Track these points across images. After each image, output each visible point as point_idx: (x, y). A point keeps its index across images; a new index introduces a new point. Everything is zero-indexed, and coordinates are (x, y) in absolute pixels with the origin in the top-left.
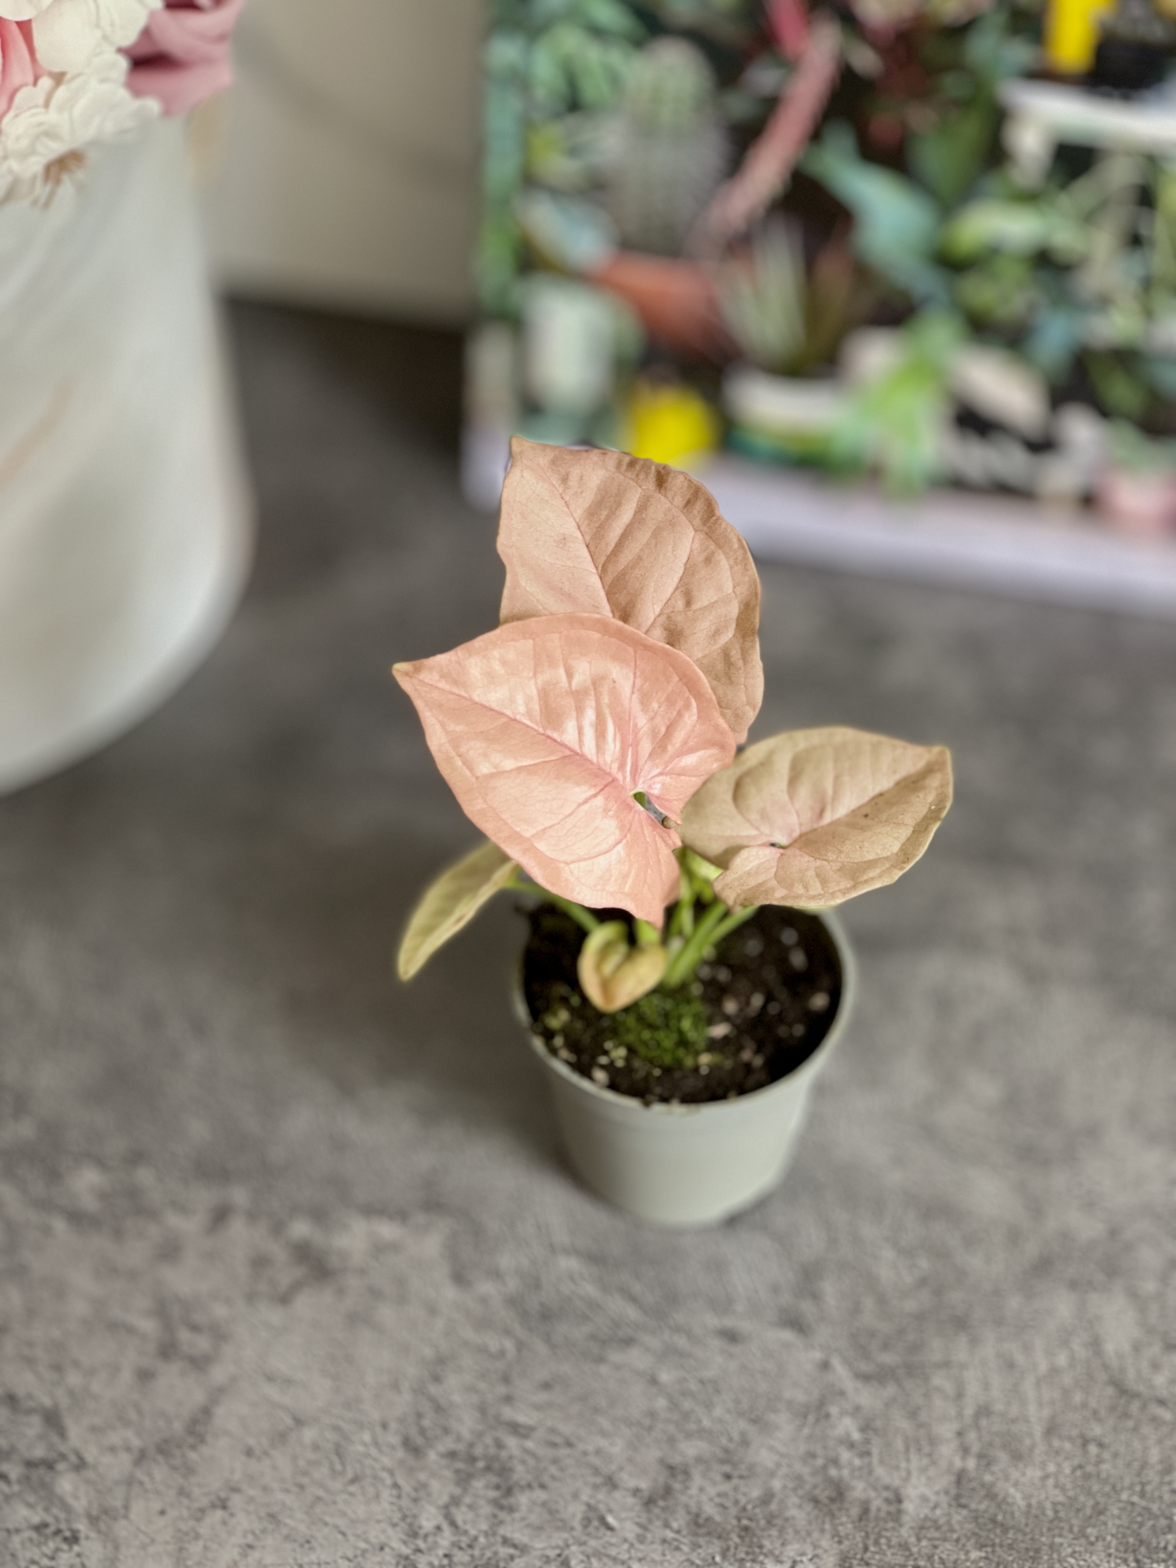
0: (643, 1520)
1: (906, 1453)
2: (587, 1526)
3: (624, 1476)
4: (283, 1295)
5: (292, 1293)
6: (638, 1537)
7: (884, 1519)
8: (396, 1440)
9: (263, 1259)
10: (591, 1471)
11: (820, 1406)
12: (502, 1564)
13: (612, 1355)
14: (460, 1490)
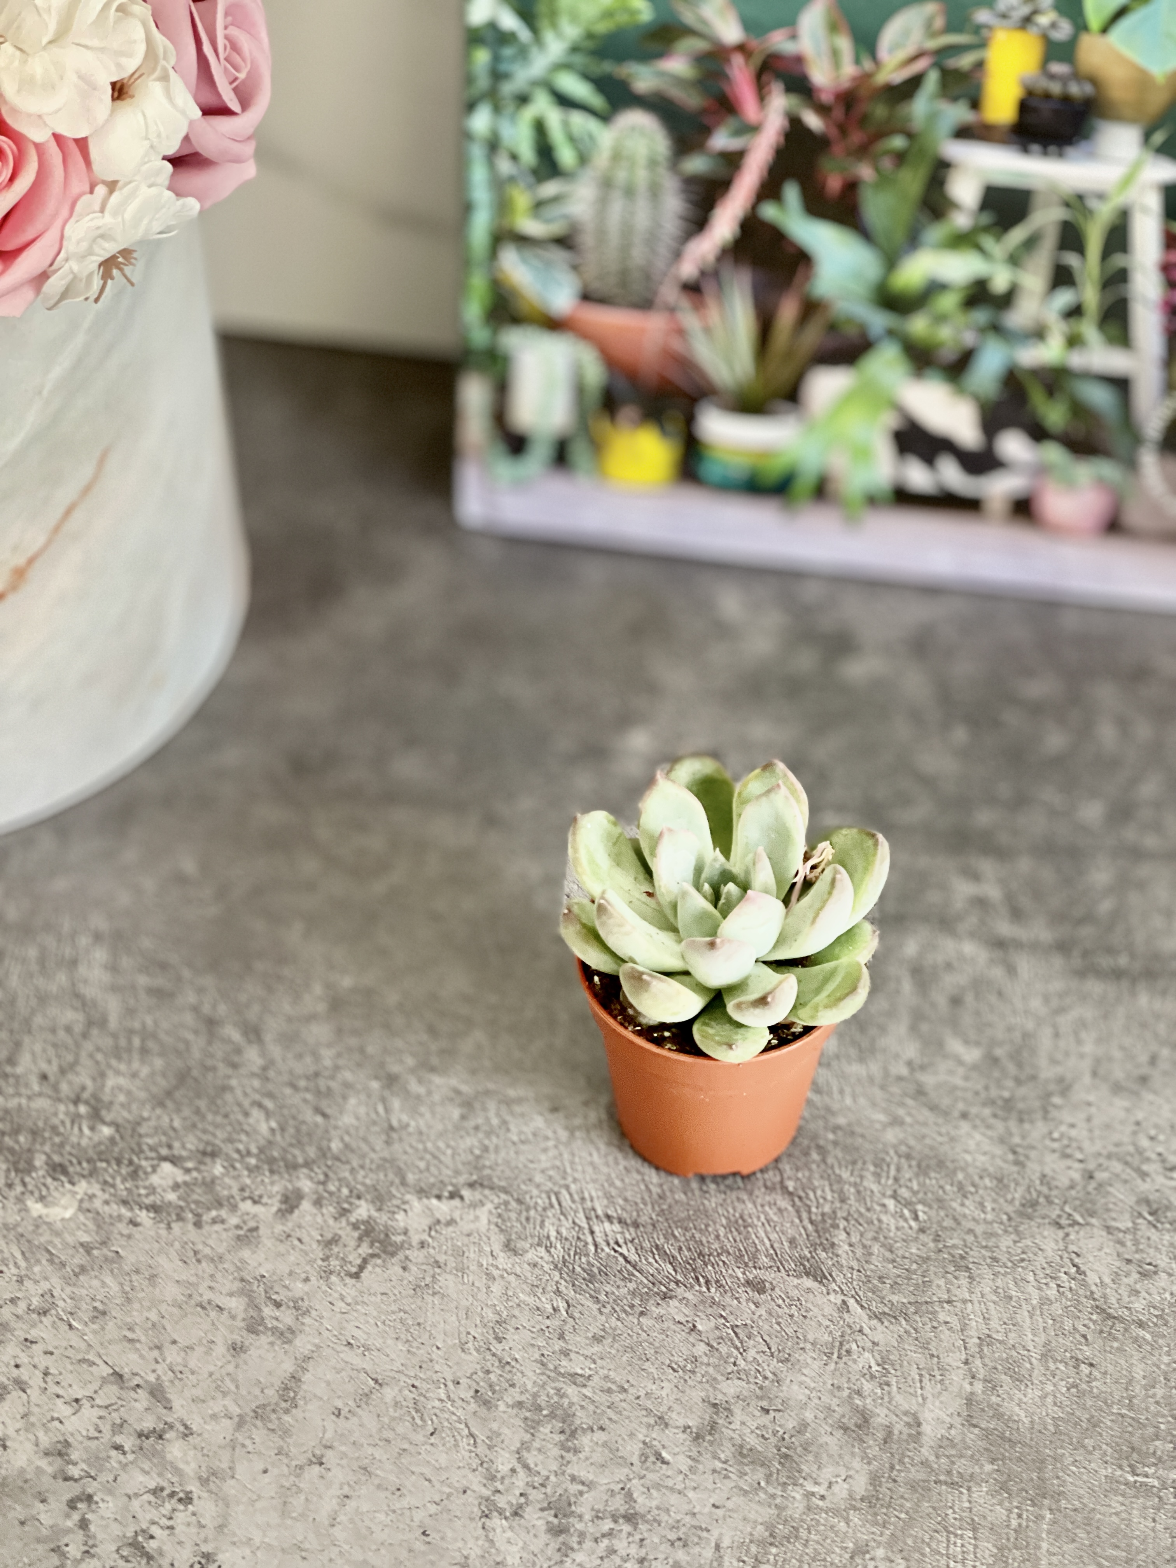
0: (694, 1454)
1: (921, 1381)
2: (645, 1461)
3: (674, 1415)
4: (354, 1270)
5: (361, 1268)
6: (691, 1468)
7: (907, 1441)
8: (468, 1395)
9: (333, 1238)
10: (644, 1413)
11: (841, 1344)
12: (573, 1499)
13: (654, 1308)
14: (529, 1436)
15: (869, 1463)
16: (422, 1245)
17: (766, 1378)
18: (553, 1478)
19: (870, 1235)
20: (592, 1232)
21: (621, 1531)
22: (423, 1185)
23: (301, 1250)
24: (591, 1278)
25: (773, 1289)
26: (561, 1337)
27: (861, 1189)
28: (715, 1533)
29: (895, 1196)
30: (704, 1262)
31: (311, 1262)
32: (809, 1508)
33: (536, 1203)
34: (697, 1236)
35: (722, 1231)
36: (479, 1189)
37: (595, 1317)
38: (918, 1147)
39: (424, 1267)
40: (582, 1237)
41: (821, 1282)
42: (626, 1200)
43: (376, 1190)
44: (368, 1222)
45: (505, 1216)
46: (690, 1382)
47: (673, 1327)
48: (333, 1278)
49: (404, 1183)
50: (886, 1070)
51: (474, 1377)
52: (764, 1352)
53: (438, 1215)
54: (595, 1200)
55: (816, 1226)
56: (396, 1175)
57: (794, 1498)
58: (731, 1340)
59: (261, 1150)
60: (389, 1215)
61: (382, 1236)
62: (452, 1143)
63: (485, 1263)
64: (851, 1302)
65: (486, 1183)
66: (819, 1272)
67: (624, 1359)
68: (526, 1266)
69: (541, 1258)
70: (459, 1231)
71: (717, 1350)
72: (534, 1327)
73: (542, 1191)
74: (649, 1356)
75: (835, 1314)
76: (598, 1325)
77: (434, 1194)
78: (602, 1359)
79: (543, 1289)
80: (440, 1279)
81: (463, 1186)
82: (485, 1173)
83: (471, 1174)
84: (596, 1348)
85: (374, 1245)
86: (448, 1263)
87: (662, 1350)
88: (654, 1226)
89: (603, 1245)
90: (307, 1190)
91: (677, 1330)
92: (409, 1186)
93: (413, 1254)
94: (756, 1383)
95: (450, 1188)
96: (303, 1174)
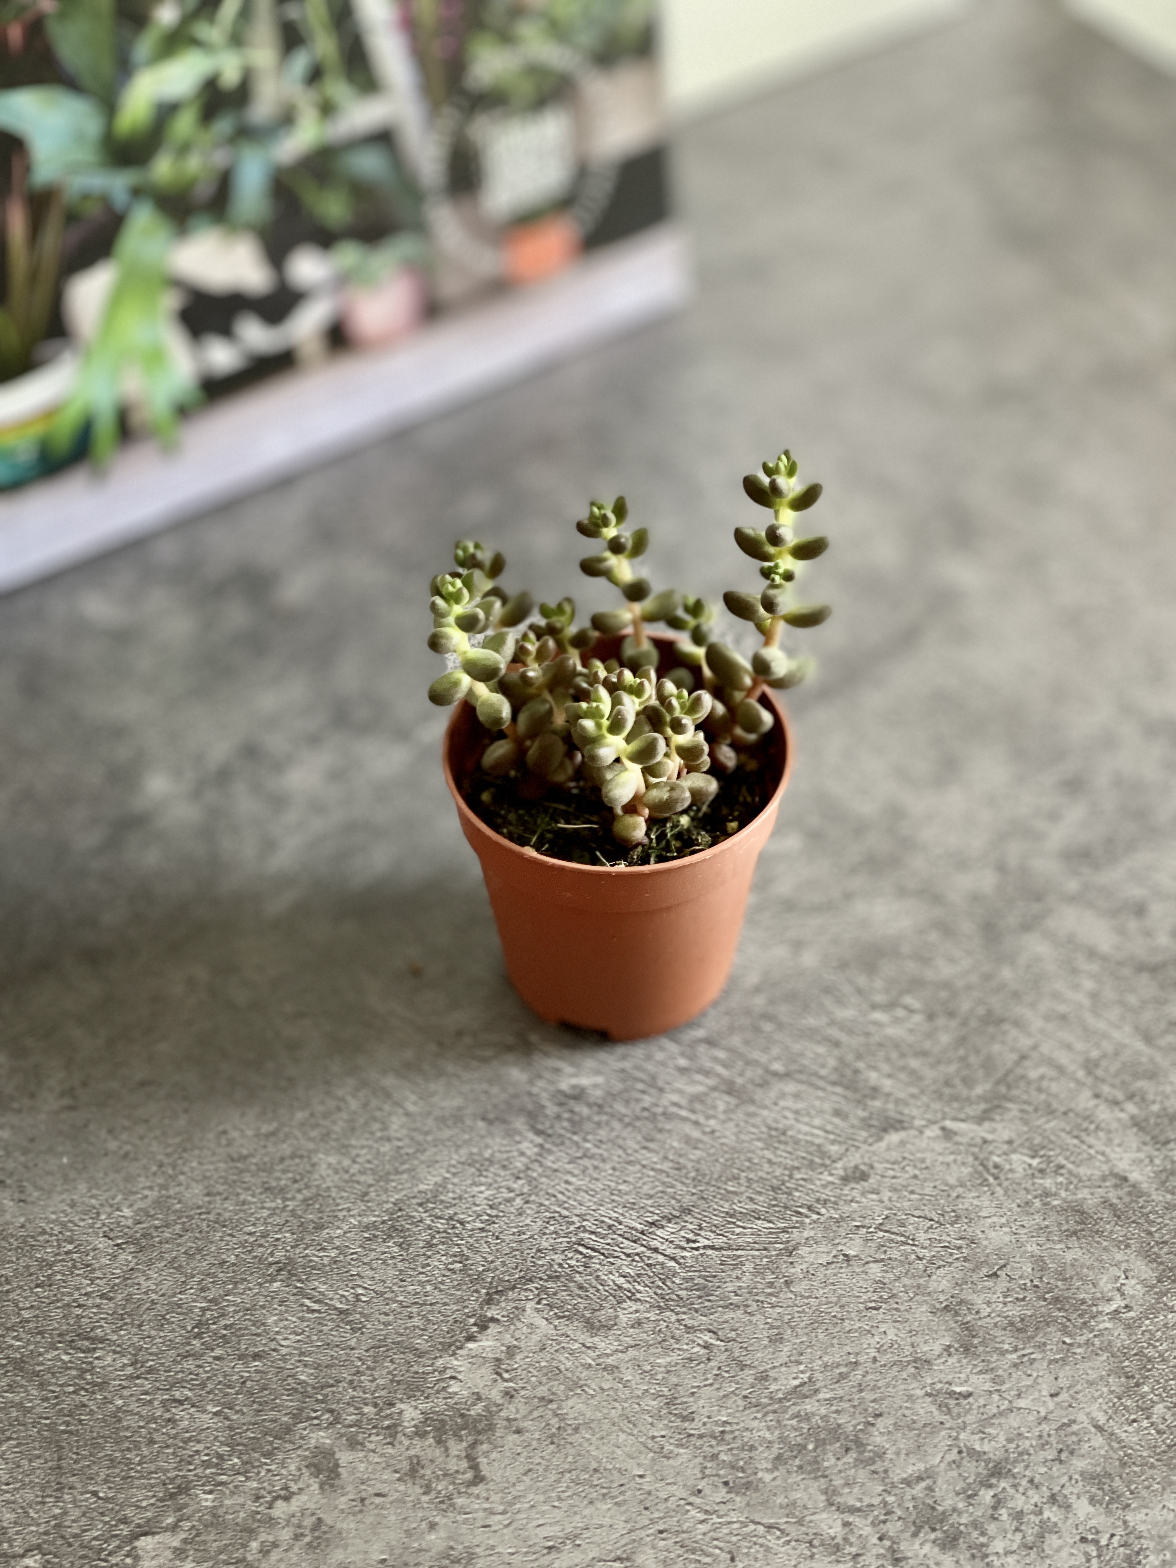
0: (981, 1366)
1: (1083, 1142)
2: (949, 1409)
3: (925, 1349)
4: (469, 1475)
5: (475, 1467)
6: (993, 1380)
7: (1132, 1201)
8: (722, 1494)
9: (411, 1463)
10: (895, 1368)
11: (982, 1164)
12: (930, 1502)
13: (793, 1270)
14: (822, 1480)
15: (1128, 1246)
16: (509, 1395)
17: (959, 1248)
18: (890, 1499)
19: (894, 1055)
20: (656, 1250)
21: (1004, 1489)
22: (441, 1340)
23: (391, 1503)
24: (705, 1292)
25: (872, 1167)
26: (743, 1367)
27: (840, 1023)
28: (1081, 1417)
29: (874, 1007)
30: (786, 1193)
31: (417, 1504)
32: (1129, 1327)
33: (570, 1266)
34: (751, 1176)
35: (768, 1154)
36: (503, 1298)
37: (750, 1323)
38: (844, 950)
39: (536, 1414)
40: (651, 1262)
41: (904, 1129)
42: (651, 1197)
43: (399, 1382)
44: (427, 1419)
45: (555, 1300)
46: (902, 1308)
47: (829, 1272)
48: (460, 1501)
49: (420, 1354)
51: (708, 1472)
53: (490, 1355)
54: (621, 1218)
55: (841, 1084)
56: (404, 1353)
57: (1106, 1329)
58: (891, 1241)
59: (231, 1444)
60: (443, 1394)
61: (459, 1420)
62: (422, 1278)
63: (589, 1361)
64: (948, 1124)
65: (500, 1288)
66: (892, 1121)
67: (821, 1336)
68: (632, 1331)
69: (637, 1311)
70: (529, 1352)
71: (890, 1259)
72: (706, 1379)
73: (563, 1251)
74: (839, 1315)
75: (948, 1145)
76: (762, 1326)
77: (462, 1339)
78: (802, 1354)
79: (673, 1337)
80: (565, 1411)
81: (482, 1309)
82: (489, 1280)
83: (477, 1291)
84: (785, 1349)
85: (461, 1436)
86: (554, 1390)
87: (844, 1300)
88: (703, 1198)
89: (679, 1253)
90: (328, 1441)
91: (835, 1271)
92: (427, 1352)
93: (509, 1411)
94: (957, 1259)
95: (472, 1321)
96: (305, 1429)
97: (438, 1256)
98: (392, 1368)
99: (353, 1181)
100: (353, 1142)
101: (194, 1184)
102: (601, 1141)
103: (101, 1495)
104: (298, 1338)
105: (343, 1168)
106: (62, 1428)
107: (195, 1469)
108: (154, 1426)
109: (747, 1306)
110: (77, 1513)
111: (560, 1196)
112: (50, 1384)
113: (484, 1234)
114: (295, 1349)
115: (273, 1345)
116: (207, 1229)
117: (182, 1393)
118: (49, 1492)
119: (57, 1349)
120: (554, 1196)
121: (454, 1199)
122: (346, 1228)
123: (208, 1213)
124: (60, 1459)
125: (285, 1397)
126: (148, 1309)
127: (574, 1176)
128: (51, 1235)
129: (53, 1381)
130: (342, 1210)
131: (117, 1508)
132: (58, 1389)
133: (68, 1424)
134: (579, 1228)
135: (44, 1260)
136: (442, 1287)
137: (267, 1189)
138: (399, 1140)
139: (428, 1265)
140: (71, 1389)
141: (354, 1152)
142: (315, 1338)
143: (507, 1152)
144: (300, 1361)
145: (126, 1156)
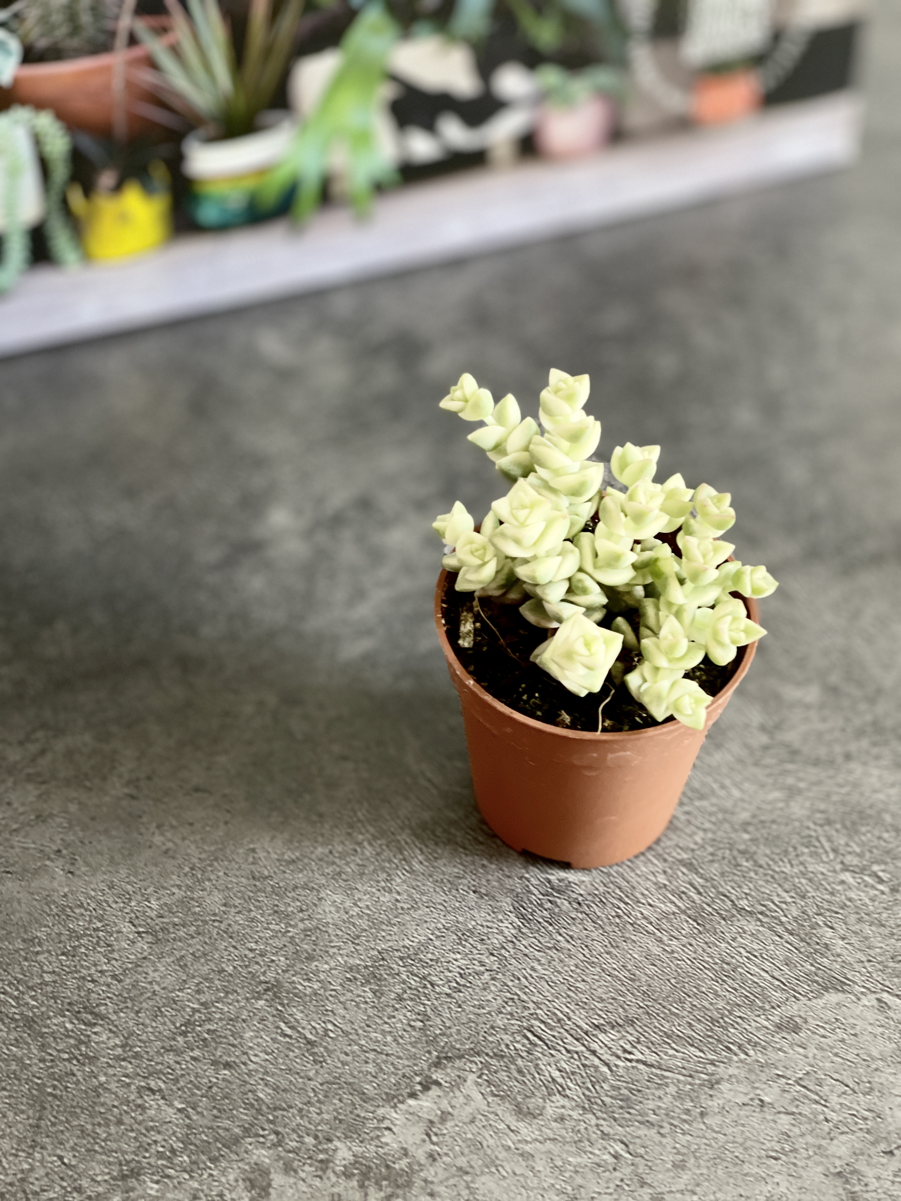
13: (710, 1103)
16: (432, 1157)
17: (865, 1119)
19: (853, 918)
20: (594, 1053)
22: (387, 1090)
24: (627, 1103)
25: (806, 1022)
26: (643, 1184)
27: (812, 875)
29: (846, 868)
30: (722, 1027)
33: (516, 1049)
34: (696, 1003)
35: (716, 986)
36: (450, 1064)
37: (661, 1142)
38: (832, 809)
39: (451, 1182)
40: (586, 1062)
41: (844, 991)
42: (602, 1000)
43: (341, 1121)
44: (356, 1162)
45: (494, 1078)
46: (800, 1164)
47: (742, 1113)
49: (366, 1098)
50: (746, 746)
52: (844, 1093)
53: (426, 1116)
54: (571, 1014)
55: (798, 935)
56: (352, 1094)
58: (806, 1097)
59: (186, 1141)
60: (376, 1142)
61: (383, 1170)
62: (386, 1028)
63: (510, 1143)
64: (885, 996)
65: (450, 1055)
66: (835, 982)
67: (720, 1172)
68: (554, 1124)
69: (563, 1107)
70: (460, 1121)
71: (800, 1114)
72: (608, 1188)
73: (513, 1033)
74: (741, 1156)
75: (880, 1018)
76: (669, 1149)
77: (405, 1095)
78: (698, 1185)
79: (589, 1140)
80: (477, 1186)
81: (429, 1069)
82: (442, 1044)
83: (429, 1052)
84: (685, 1177)
85: (381, 1186)
86: (472, 1163)
87: (749, 1143)
88: (648, 1013)
89: (614, 1060)
90: (267, 1161)
91: (748, 1113)
92: (373, 1099)
93: (429, 1173)
94: (861, 1129)
95: (418, 1079)
96: (250, 1144)
97: (404, 1011)
98: (338, 1106)
99: (350, 922)
100: (359, 886)
101: (216, 892)
102: (571, 937)
103: (66, 1161)
104: (267, 1057)
105: (345, 908)
106: (49, 1090)
107: (149, 1157)
108: (125, 1108)
109: (661, 1127)
110: (42, 1172)
111: (523, 980)
112: (50, 1047)
113: (449, 1000)
114: (262, 1066)
115: (244, 1058)
116: (216, 936)
117: (157, 1083)
118: (24, 1147)
119: (64, 1016)
120: (519, 979)
121: (431, 960)
122: (333, 964)
123: (221, 922)
124: (40, 1118)
125: (242, 1110)
126: (149, 998)
127: (540, 964)
128: (86, 910)
129: (53, 1045)
130: (333, 947)
131: (76, 1176)
132: (55, 1053)
133: (55, 1087)
134: (532, 1014)
135: (75, 931)
136: (401, 1041)
137: (276, 912)
138: (399, 893)
139: (394, 1017)
140: (66, 1056)
141: (357, 896)
142: (281, 1061)
143: (488, 927)
144: (262, 1079)
145: (166, 852)
